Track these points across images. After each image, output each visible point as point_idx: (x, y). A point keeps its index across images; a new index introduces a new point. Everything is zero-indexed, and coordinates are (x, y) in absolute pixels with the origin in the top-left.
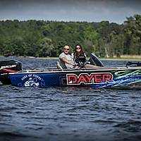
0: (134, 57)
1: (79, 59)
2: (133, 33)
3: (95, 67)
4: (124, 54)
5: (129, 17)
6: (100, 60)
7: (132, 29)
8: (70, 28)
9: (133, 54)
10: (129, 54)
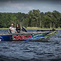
0: (33, 28)
1: (18, 29)
2: (32, 17)
3: (24, 32)
4: (28, 26)
5: (30, 11)
6: (26, 29)
7: (32, 16)
8: (4, 15)
9: (32, 27)
10: (30, 27)
